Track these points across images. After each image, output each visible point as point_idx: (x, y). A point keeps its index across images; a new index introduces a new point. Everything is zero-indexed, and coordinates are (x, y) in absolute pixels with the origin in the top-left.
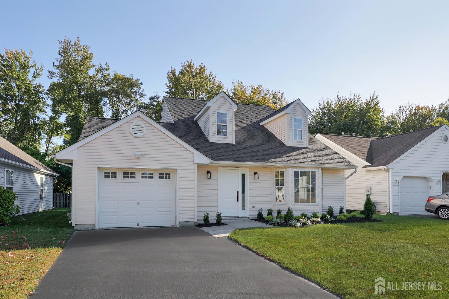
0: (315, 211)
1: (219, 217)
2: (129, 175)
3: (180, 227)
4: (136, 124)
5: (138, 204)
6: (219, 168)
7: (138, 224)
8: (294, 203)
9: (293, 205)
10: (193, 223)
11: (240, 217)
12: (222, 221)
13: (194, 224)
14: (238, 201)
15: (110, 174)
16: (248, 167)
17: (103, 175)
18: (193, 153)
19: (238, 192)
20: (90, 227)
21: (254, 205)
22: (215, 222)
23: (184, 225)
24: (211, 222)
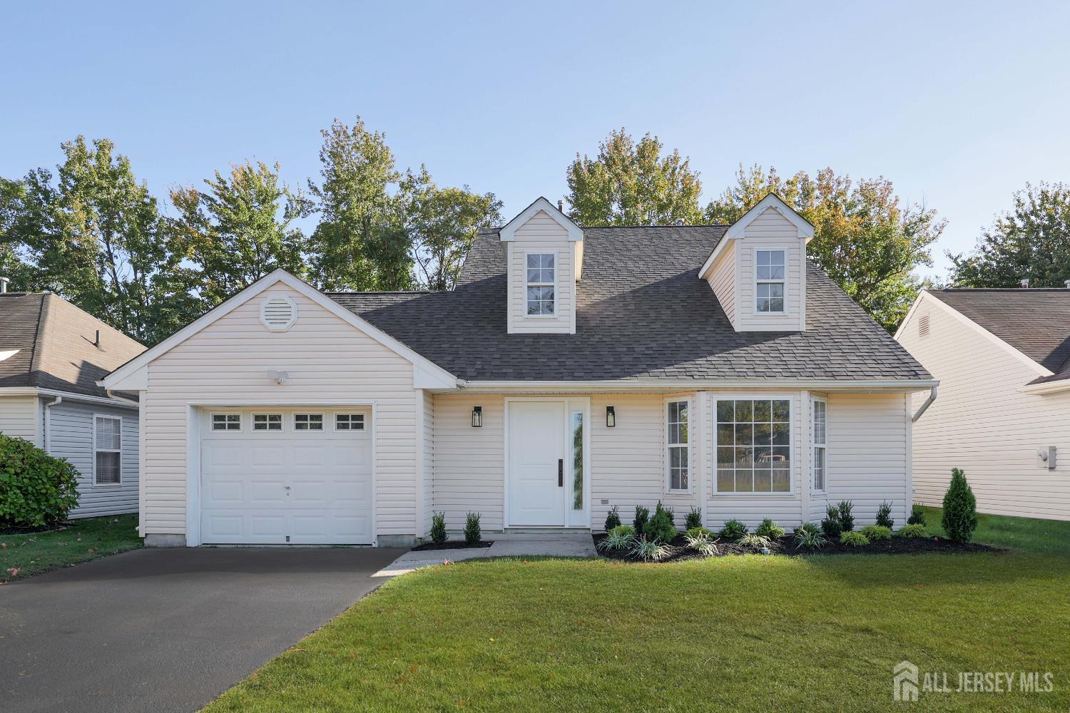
0: (768, 517)
1: (473, 525)
2: (268, 421)
3: (379, 548)
4: (273, 300)
5: (288, 491)
6: (507, 399)
7: (288, 537)
8: (716, 492)
9: (713, 497)
10: (412, 539)
11: (566, 527)
12: (484, 537)
13: (415, 541)
14: (561, 484)
15: (225, 421)
16: (586, 394)
17: (211, 422)
18: (412, 364)
19: (561, 462)
20: (176, 542)
21: (605, 496)
22: (463, 538)
23: (389, 544)
24: (451, 538)
